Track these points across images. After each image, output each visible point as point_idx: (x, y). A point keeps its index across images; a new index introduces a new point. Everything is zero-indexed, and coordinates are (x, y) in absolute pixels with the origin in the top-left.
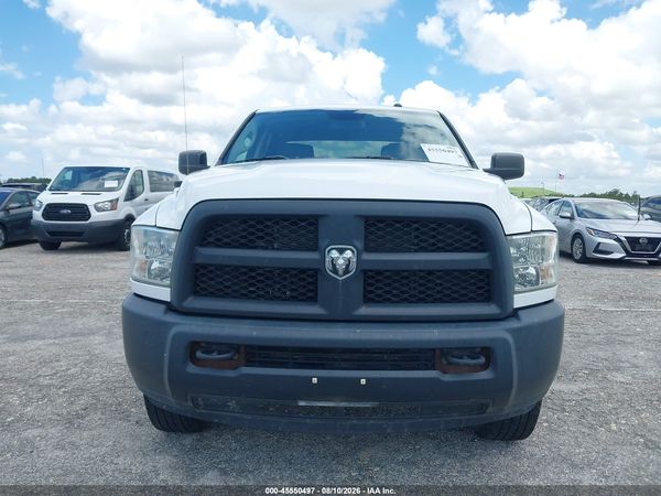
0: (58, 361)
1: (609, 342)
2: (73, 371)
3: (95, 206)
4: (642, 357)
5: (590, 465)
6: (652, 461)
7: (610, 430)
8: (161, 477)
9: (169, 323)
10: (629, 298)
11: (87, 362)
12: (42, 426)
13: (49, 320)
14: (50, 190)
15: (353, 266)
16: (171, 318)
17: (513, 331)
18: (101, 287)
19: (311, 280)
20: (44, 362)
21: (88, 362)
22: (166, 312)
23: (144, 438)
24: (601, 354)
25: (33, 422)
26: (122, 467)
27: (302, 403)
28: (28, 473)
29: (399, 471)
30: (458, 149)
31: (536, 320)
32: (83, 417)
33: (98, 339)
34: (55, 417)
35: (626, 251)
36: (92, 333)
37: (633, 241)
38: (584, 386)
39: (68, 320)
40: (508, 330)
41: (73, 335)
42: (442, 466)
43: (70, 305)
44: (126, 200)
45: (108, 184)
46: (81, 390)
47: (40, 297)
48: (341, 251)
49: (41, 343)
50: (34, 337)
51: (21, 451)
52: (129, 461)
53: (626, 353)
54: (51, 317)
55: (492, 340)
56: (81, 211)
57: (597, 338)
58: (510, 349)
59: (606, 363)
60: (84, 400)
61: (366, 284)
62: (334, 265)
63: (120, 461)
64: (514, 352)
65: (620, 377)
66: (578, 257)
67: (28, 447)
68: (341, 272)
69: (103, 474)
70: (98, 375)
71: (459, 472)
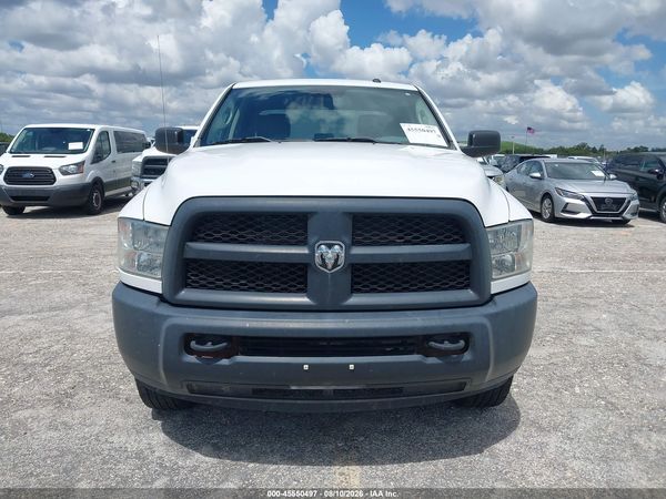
0: (39, 338)
1: (574, 306)
2: (55, 348)
3: (60, 169)
4: (604, 320)
5: (556, 428)
6: (611, 422)
7: (575, 394)
8: (157, 454)
9: (162, 316)
10: (594, 259)
11: (69, 338)
12: (32, 407)
13: (24, 293)
14: (11, 152)
15: (342, 261)
16: (164, 310)
17: (491, 317)
18: (74, 256)
19: (300, 273)
20: (25, 339)
21: (71, 338)
22: (158, 304)
23: (136, 415)
24: (566, 317)
25: (22, 403)
26: (117, 446)
27: (293, 388)
28: (25, 455)
29: (382, 440)
30: (436, 129)
31: (512, 305)
32: (72, 396)
33: (77, 313)
34: (44, 397)
35: (592, 210)
36: (71, 306)
37: (599, 201)
38: (551, 351)
39: (44, 293)
40: (486, 316)
41: (51, 309)
42: (422, 434)
43: (45, 277)
44: (93, 162)
45: (72, 146)
46: (66, 369)
47: (11, 268)
48: (330, 246)
49: (19, 318)
50: (11, 312)
51: (15, 434)
52: (123, 439)
53: (590, 316)
54: (25, 290)
55: (471, 325)
56: (45, 175)
57: (564, 302)
58: (487, 334)
59: (571, 327)
60: (70, 379)
61: (354, 276)
62: (323, 260)
63: (115, 439)
64: (491, 337)
65: (583, 341)
66: (547, 216)
67: (20, 429)
68: (330, 266)
69: (99, 453)
70: (82, 352)
71: (438, 439)
